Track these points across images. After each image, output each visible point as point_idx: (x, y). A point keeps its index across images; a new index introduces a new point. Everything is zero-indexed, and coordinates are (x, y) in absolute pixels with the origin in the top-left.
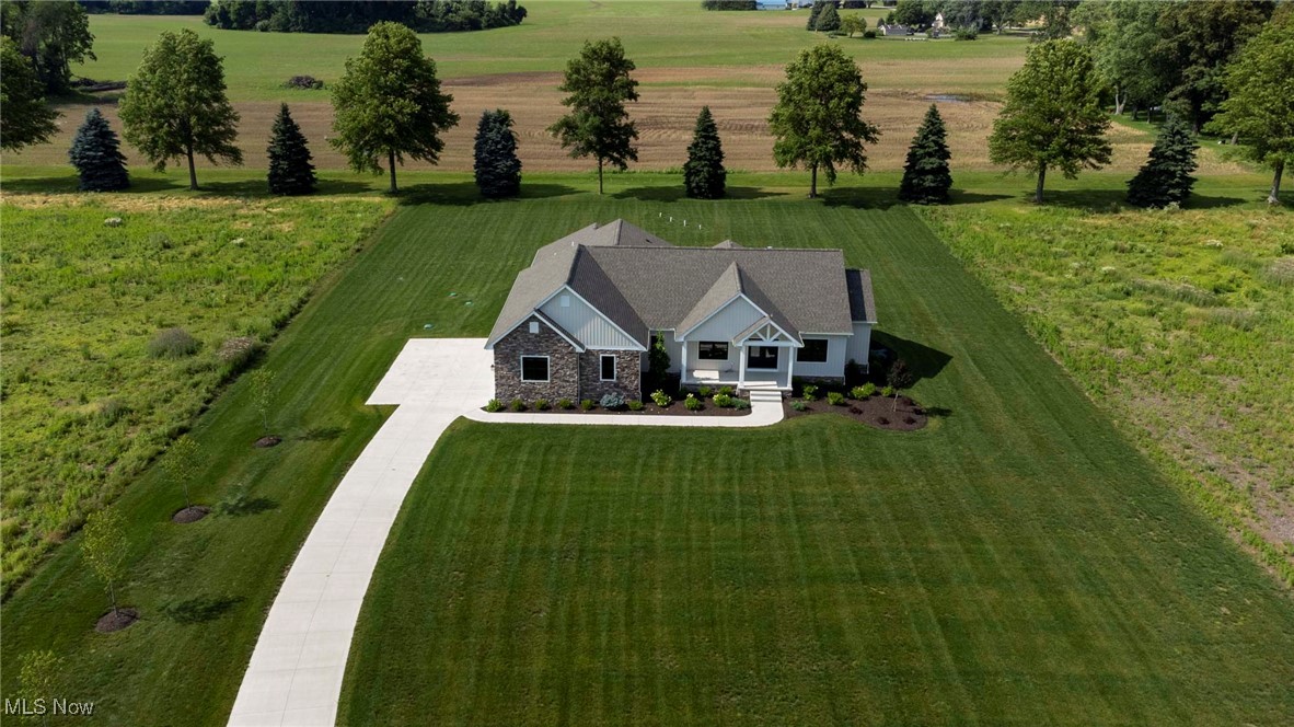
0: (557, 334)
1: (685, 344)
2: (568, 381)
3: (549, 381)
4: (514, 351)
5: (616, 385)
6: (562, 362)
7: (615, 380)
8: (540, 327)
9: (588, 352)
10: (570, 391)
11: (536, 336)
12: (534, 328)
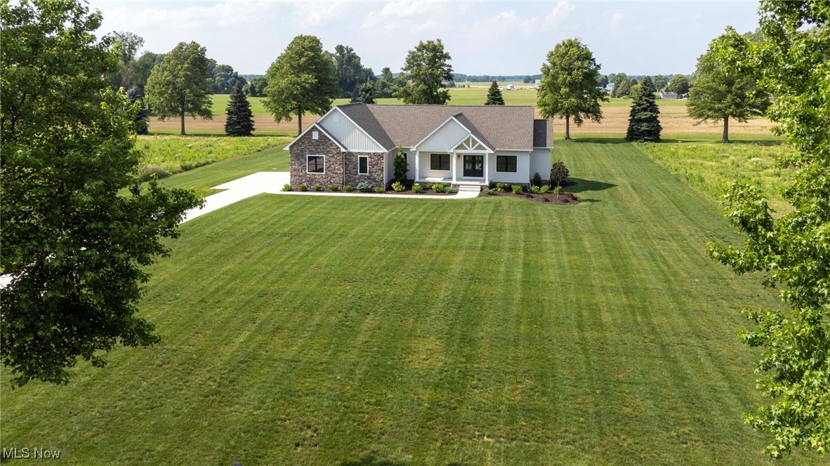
0: (330, 140)
1: (418, 153)
2: (337, 173)
3: (324, 173)
4: (303, 152)
5: (369, 178)
6: (333, 160)
7: (368, 174)
8: (319, 135)
9: (350, 154)
10: (338, 180)
11: (317, 141)
12: (315, 136)
